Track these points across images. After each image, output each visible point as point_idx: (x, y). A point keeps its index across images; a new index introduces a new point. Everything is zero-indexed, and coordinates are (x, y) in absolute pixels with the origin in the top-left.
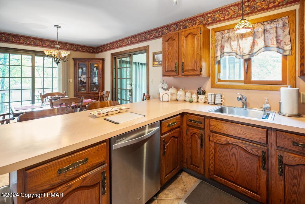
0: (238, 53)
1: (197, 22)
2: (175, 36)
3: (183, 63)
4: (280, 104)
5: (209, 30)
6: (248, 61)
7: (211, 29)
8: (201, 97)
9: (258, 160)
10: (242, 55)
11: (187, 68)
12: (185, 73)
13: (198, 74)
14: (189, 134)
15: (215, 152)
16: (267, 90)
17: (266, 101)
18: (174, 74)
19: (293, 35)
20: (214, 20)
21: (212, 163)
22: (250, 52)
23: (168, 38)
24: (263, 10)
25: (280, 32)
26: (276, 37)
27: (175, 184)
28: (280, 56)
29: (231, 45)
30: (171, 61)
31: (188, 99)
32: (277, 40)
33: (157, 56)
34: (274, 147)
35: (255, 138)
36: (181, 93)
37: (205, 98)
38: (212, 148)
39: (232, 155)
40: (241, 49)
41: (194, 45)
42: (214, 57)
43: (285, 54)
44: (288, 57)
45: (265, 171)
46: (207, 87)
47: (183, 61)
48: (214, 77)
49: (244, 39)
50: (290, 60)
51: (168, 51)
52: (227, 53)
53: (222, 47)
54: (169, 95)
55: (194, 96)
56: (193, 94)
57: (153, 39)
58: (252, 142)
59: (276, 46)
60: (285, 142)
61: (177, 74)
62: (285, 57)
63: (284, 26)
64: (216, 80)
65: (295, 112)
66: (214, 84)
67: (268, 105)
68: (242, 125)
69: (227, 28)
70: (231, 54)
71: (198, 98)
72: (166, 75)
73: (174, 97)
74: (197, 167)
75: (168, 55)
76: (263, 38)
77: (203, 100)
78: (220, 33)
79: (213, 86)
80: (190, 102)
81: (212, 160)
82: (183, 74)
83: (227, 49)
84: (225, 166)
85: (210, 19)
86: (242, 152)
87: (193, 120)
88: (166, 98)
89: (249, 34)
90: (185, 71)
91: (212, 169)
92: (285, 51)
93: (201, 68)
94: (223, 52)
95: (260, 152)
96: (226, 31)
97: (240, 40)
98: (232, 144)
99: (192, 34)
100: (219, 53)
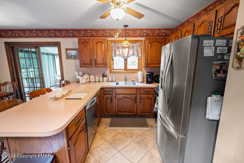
0: (122, 55)
1: (100, 33)
2: (89, 41)
3: (95, 59)
4: (138, 78)
5: (108, 40)
6: (126, 60)
7: (109, 40)
8: (105, 79)
9: (134, 101)
10: (124, 56)
11: (98, 63)
12: (97, 65)
13: (105, 66)
14: (105, 98)
15: (118, 103)
16: (133, 73)
17: (133, 77)
18: (89, 66)
19: (142, 50)
20: (110, 35)
21: (117, 108)
22: (127, 56)
23: (83, 41)
24: (132, 36)
25: (138, 48)
26: (137, 50)
27: (101, 123)
28: (137, 58)
29: (119, 51)
30: (87, 58)
31: (97, 80)
32: (137, 52)
33: (70, 51)
34: (138, 94)
35: (133, 93)
36: (92, 77)
37: (107, 79)
38: (116, 101)
39: (125, 102)
40: (124, 54)
41: (102, 49)
42: (111, 56)
43: (139, 58)
44: (140, 59)
45: (136, 104)
46: (107, 72)
47: (95, 58)
48: (111, 67)
49: (125, 49)
50: (141, 61)
51: (84, 50)
52: (117, 55)
53: (115, 52)
54: (86, 79)
55: (101, 78)
56: (100, 77)
57: (63, 37)
58: (132, 94)
59: (137, 54)
60: (142, 92)
61: (92, 66)
62: (139, 59)
63: (139, 46)
64: (112, 69)
65: (142, 81)
66: (111, 71)
67: (134, 79)
68: (127, 89)
69: (117, 41)
70: (119, 56)
71: (103, 79)
72: (83, 66)
73: (88, 80)
74: (110, 112)
75: (84, 53)
76: (132, 50)
77: (106, 80)
78: (114, 44)
79: (111, 72)
80: (99, 82)
81: (117, 107)
82: (96, 66)
83: (117, 53)
84: (122, 107)
85: (108, 34)
86: (129, 99)
87: (107, 91)
88: (84, 81)
89: (127, 47)
90: (97, 64)
91: (116, 110)
92: (139, 56)
93: (107, 63)
94: (115, 54)
95: (134, 97)
96: (117, 43)
97: (123, 49)
98: (125, 97)
99: (101, 43)
100: (113, 55)
